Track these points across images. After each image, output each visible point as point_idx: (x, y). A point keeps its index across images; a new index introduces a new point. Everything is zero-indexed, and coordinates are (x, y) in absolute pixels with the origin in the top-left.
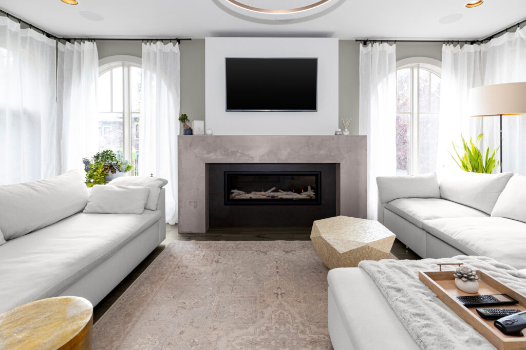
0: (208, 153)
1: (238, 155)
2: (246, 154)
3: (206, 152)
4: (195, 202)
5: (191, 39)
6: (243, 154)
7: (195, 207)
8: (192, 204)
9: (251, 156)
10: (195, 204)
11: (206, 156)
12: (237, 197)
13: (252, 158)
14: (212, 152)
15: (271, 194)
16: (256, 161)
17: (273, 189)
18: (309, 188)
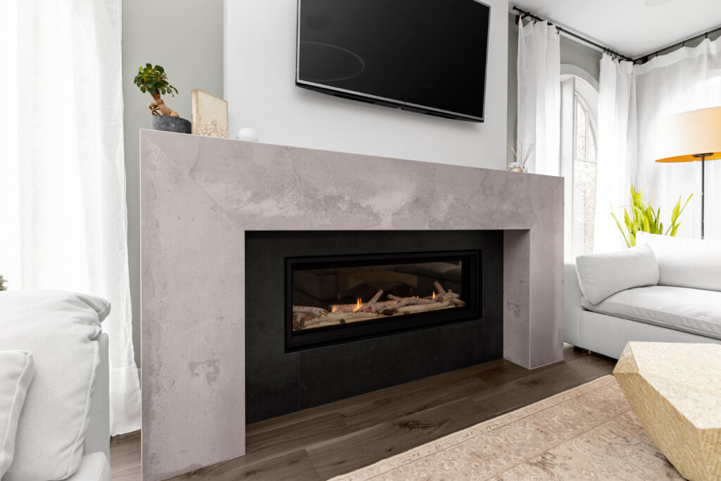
0: (258, 197)
1: (344, 207)
2: (364, 205)
3: (249, 194)
4: (211, 363)
6: (354, 205)
7: (210, 378)
8: (197, 370)
9: (375, 211)
10: (212, 369)
11: (251, 208)
12: (309, 325)
13: (376, 216)
14: (267, 196)
15: (380, 306)
16: (386, 225)
17: (380, 293)
18: (438, 285)
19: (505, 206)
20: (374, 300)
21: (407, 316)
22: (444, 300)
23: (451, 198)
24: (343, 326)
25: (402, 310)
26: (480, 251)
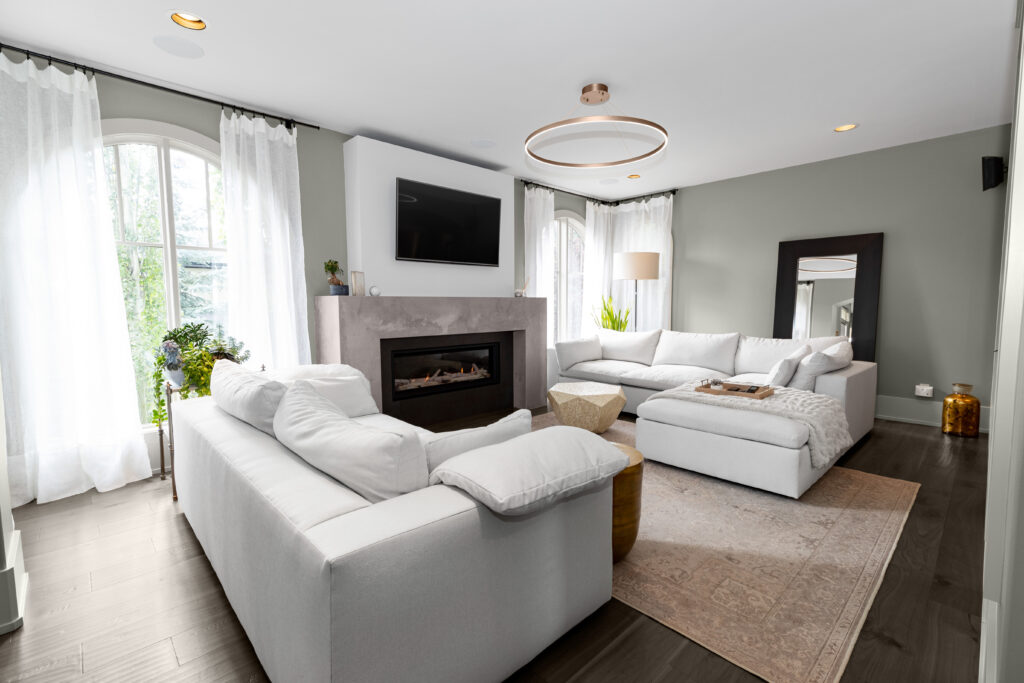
0: (385, 323)
1: (424, 324)
2: (434, 322)
3: (382, 321)
5: (318, 128)
6: (429, 323)
9: (439, 324)
11: (382, 328)
12: (401, 388)
13: (440, 327)
14: (389, 321)
15: (440, 378)
16: (445, 332)
17: (439, 371)
18: (474, 365)
19: (510, 318)
20: (436, 375)
21: (456, 383)
22: (477, 374)
23: (479, 315)
24: (420, 389)
25: (453, 380)
26: (498, 344)
